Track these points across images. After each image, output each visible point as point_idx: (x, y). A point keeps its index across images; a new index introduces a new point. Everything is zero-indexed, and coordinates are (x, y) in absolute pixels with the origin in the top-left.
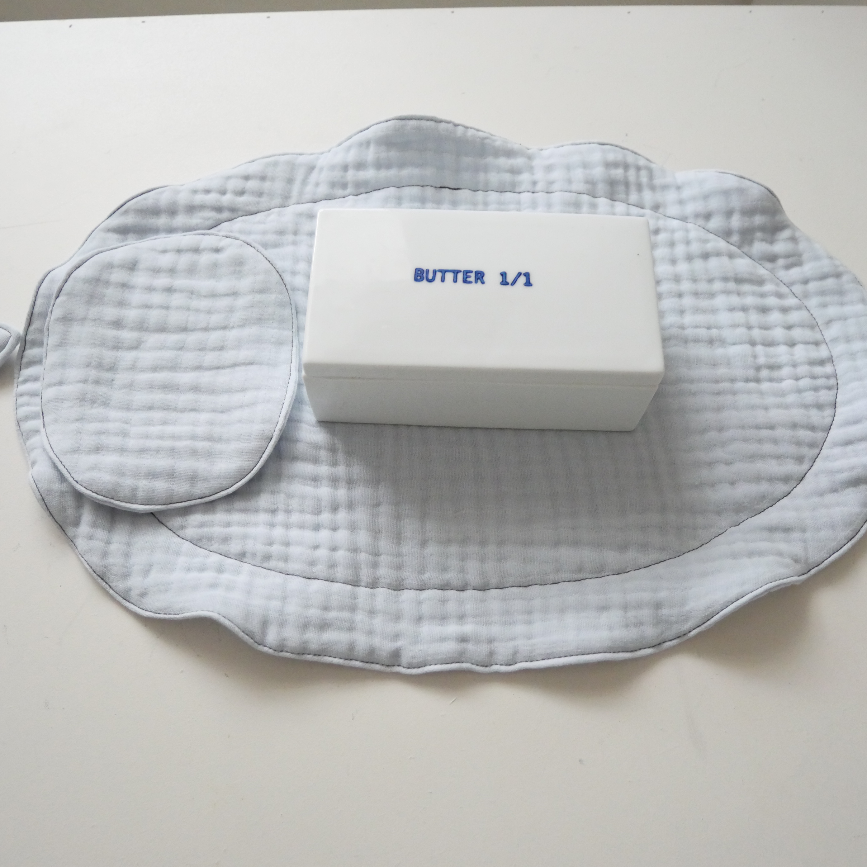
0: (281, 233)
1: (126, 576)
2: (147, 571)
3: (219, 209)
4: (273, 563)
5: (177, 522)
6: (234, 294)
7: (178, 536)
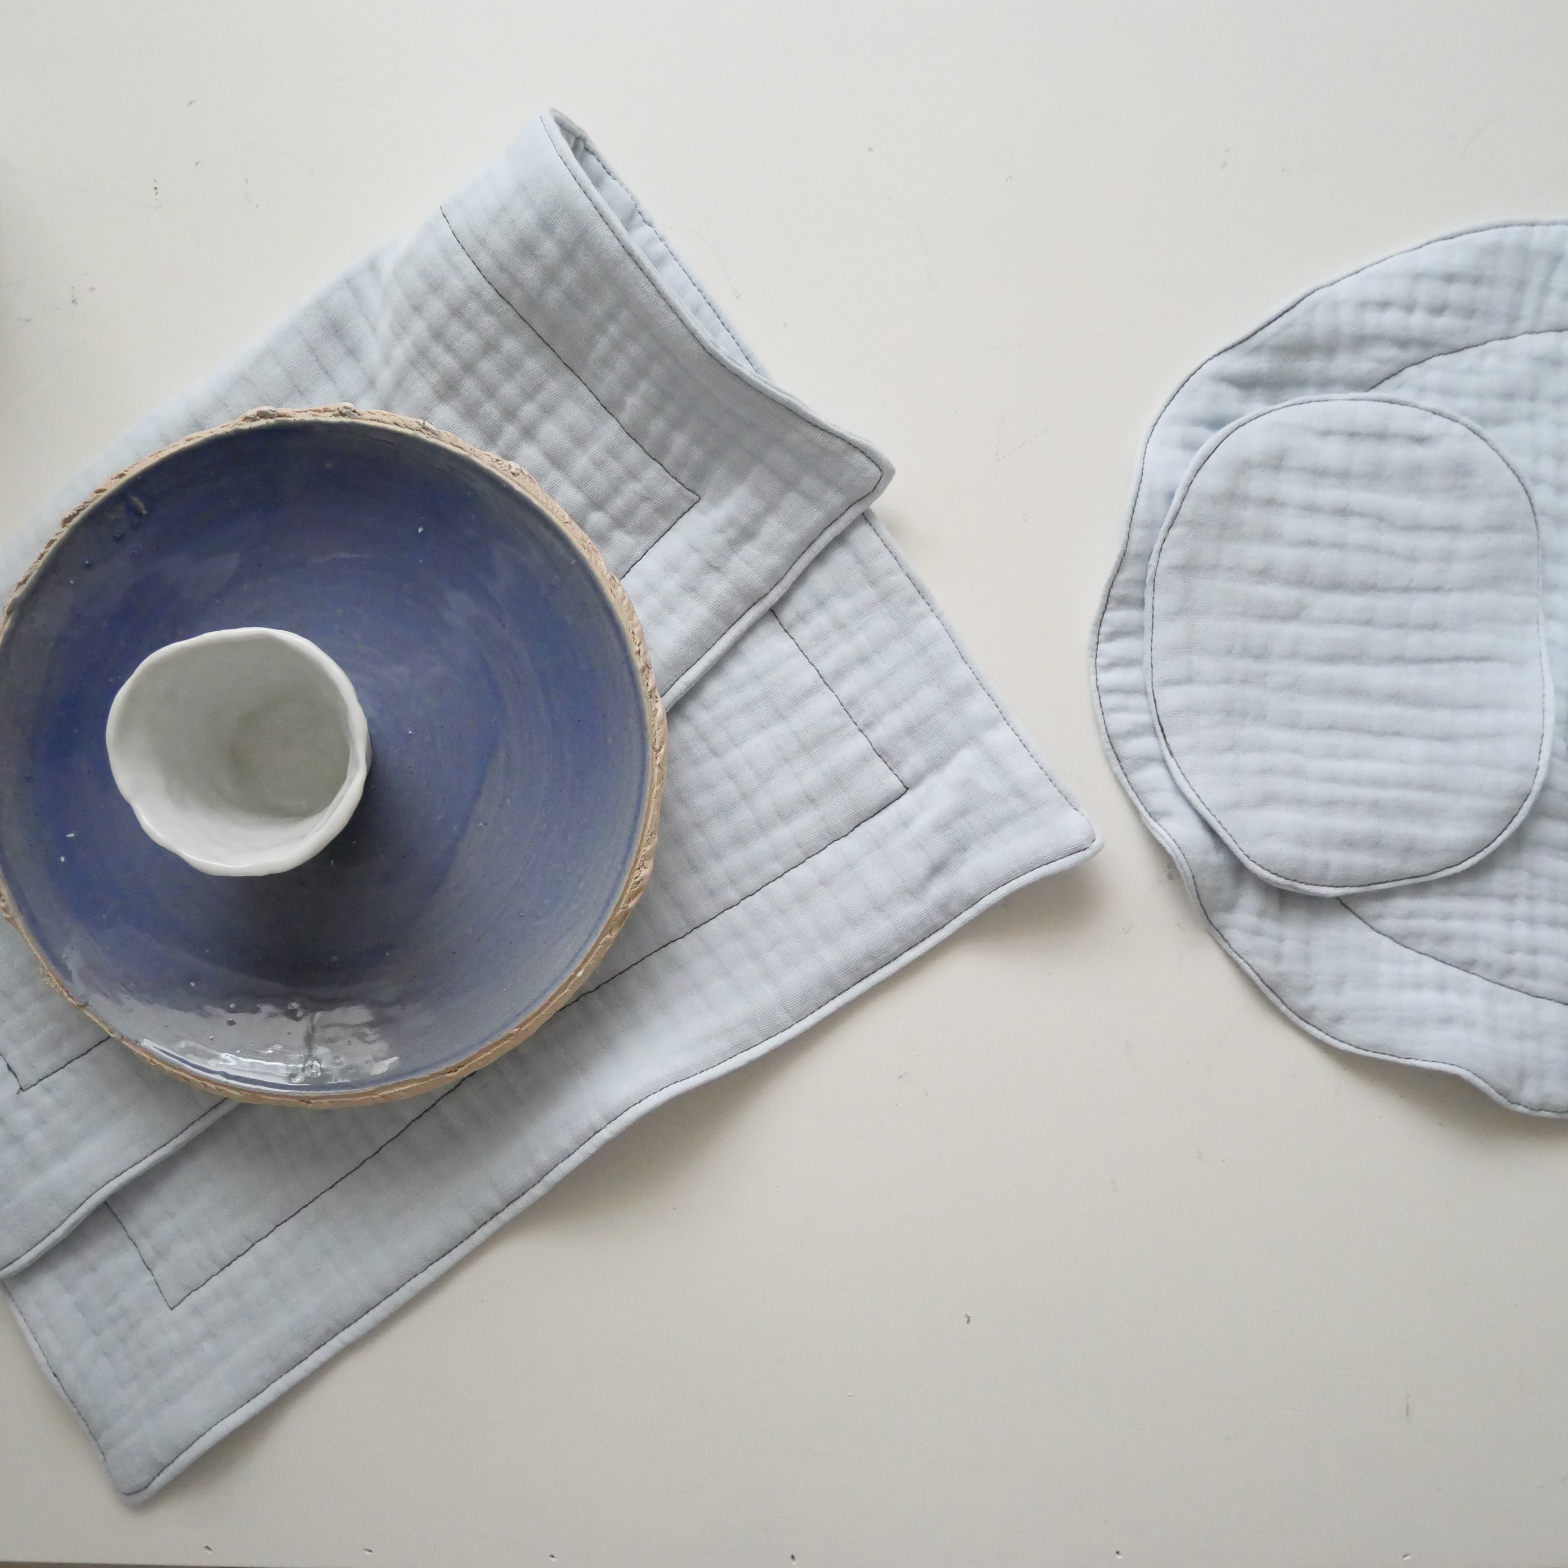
0: (1509, 395)
1: (1308, 990)
2: (1339, 984)
3: (1403, 343)
4: (1514, 980)
5: (1372, 908)
6: (1454, 529)
7: (1372, 928)
